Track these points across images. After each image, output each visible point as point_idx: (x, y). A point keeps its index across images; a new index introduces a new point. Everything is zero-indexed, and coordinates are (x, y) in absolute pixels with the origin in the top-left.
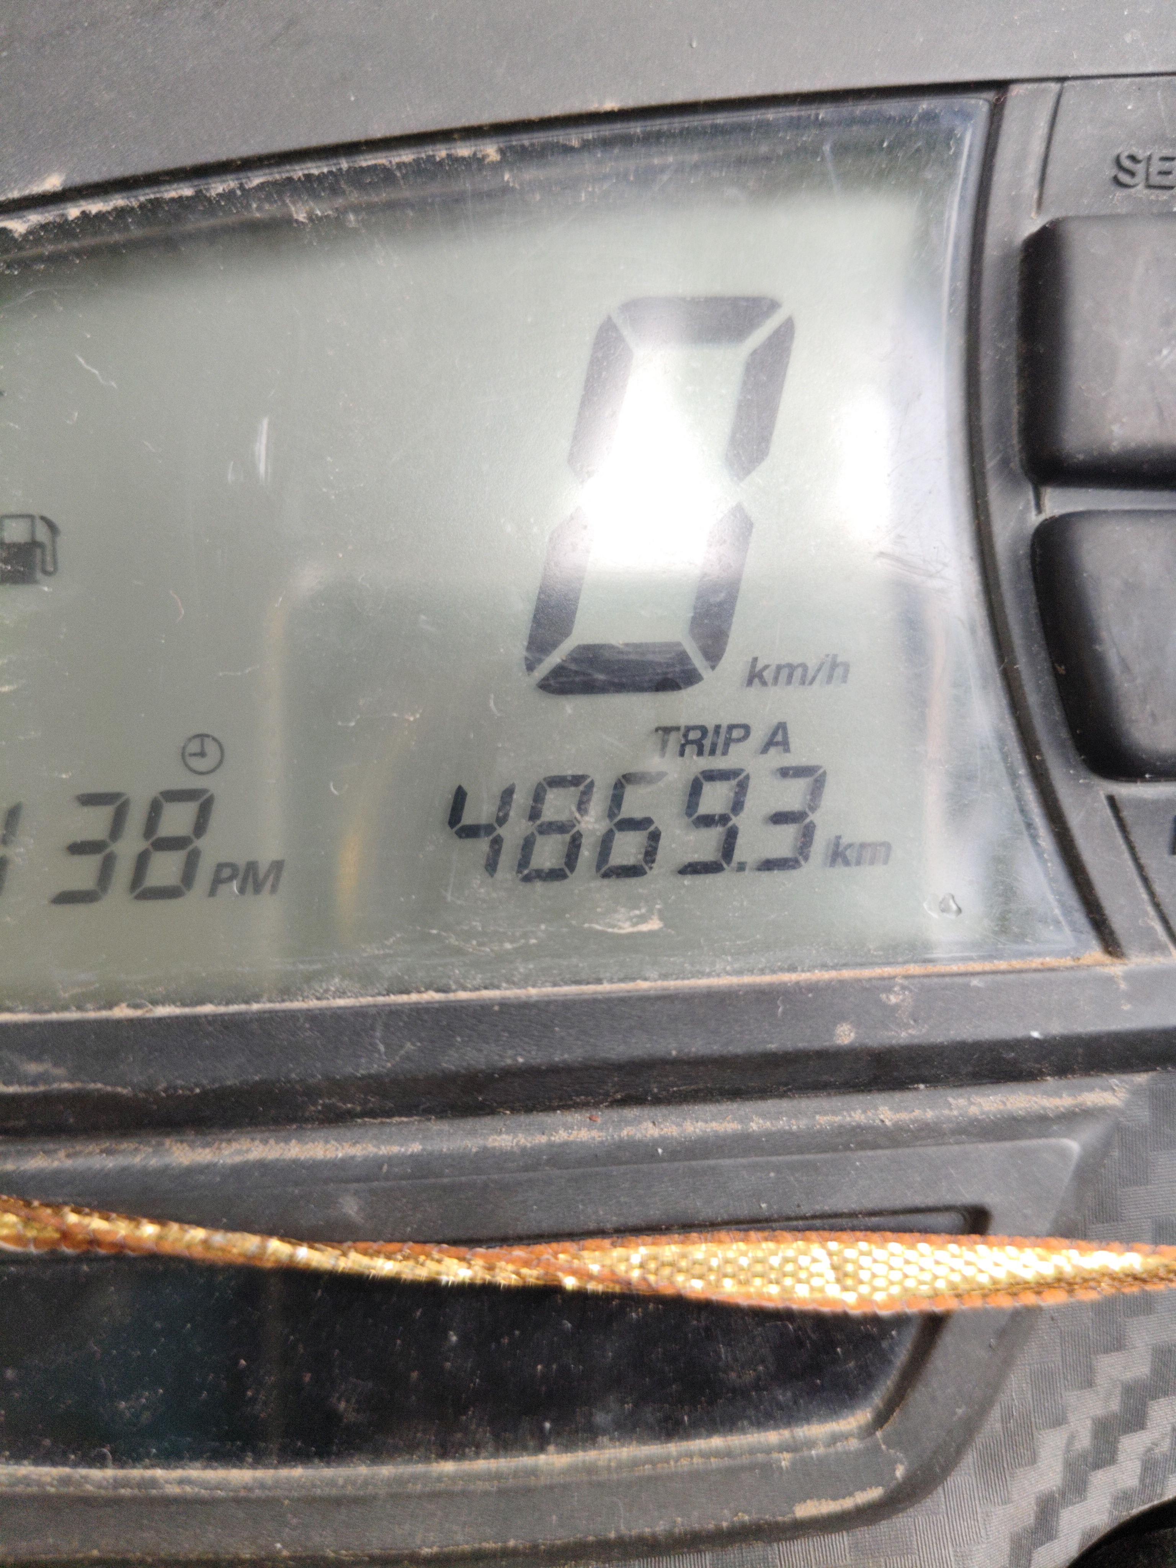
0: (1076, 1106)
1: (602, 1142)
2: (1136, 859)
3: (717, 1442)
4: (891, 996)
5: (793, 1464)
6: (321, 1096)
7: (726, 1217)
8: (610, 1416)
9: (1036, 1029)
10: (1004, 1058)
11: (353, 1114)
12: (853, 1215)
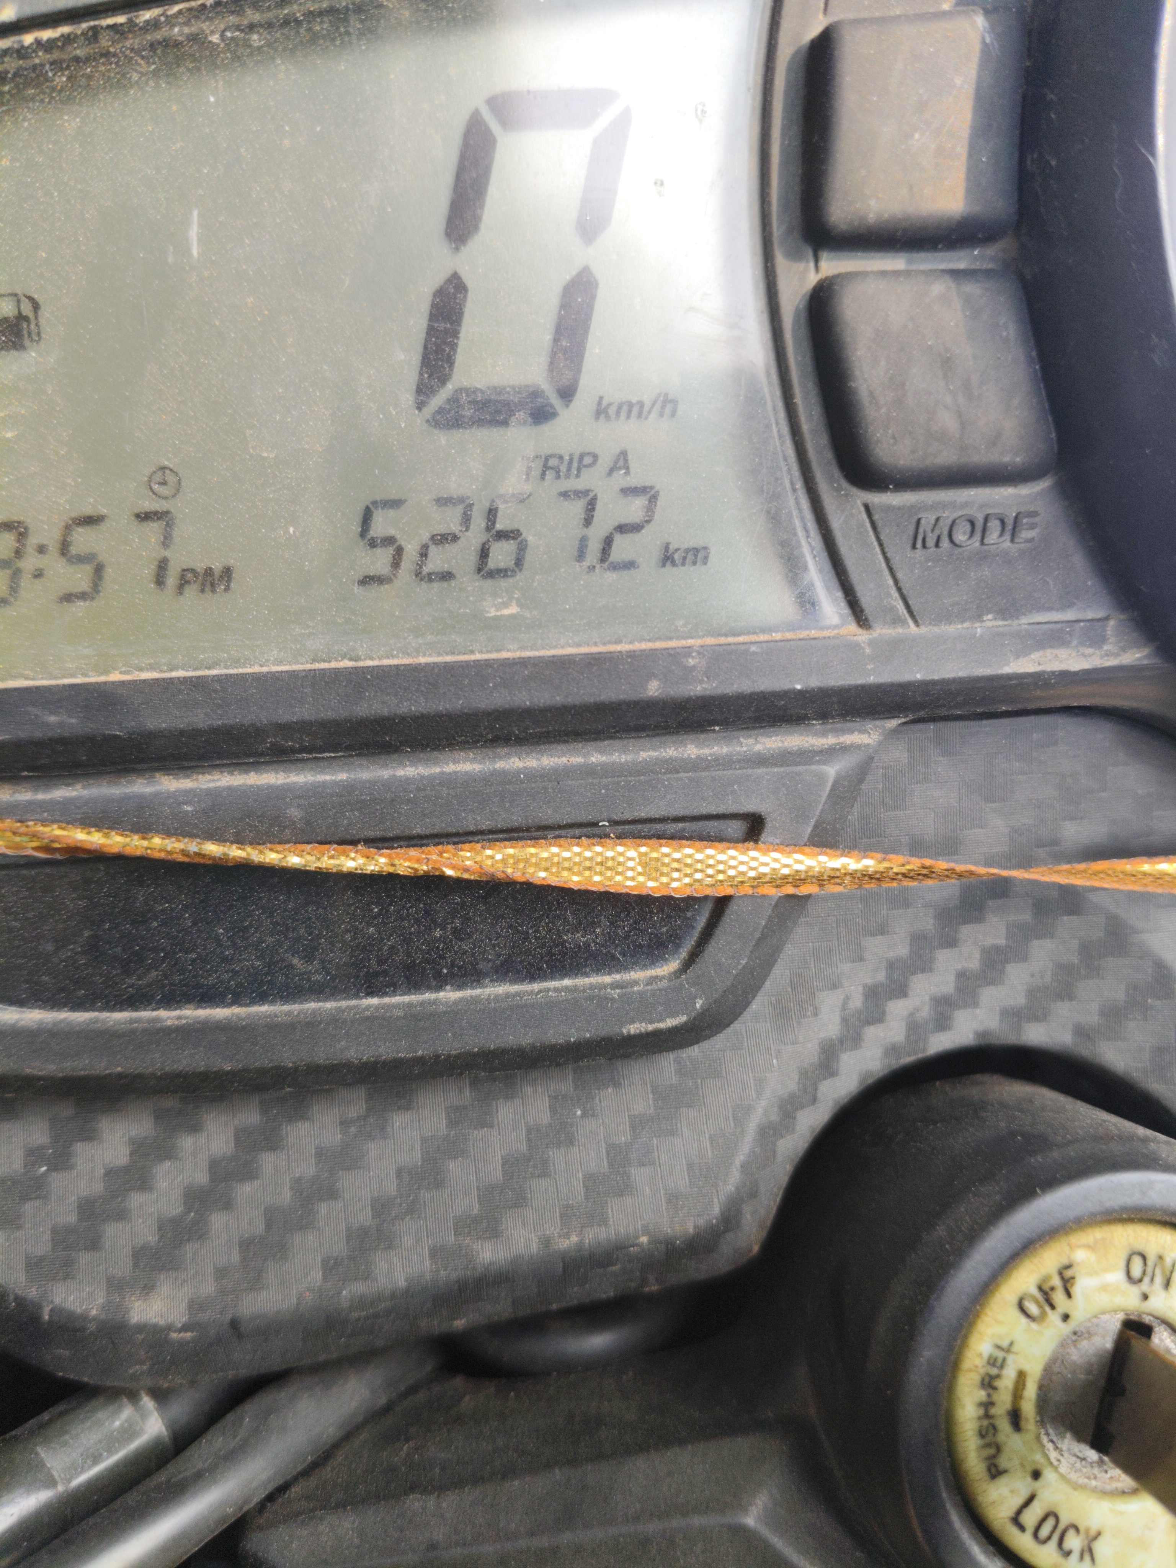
0: (838, 744)
1: (479, 772)
2: (884, 553)
3: (567, 982)
4: (690, 660)
5: (620, 996)
6: (268, 737)
7: (569, 821)
8: (490, 964)
9: (799, 683)
10: (776, 706)
11: (293, 751)
12: (662, 820)
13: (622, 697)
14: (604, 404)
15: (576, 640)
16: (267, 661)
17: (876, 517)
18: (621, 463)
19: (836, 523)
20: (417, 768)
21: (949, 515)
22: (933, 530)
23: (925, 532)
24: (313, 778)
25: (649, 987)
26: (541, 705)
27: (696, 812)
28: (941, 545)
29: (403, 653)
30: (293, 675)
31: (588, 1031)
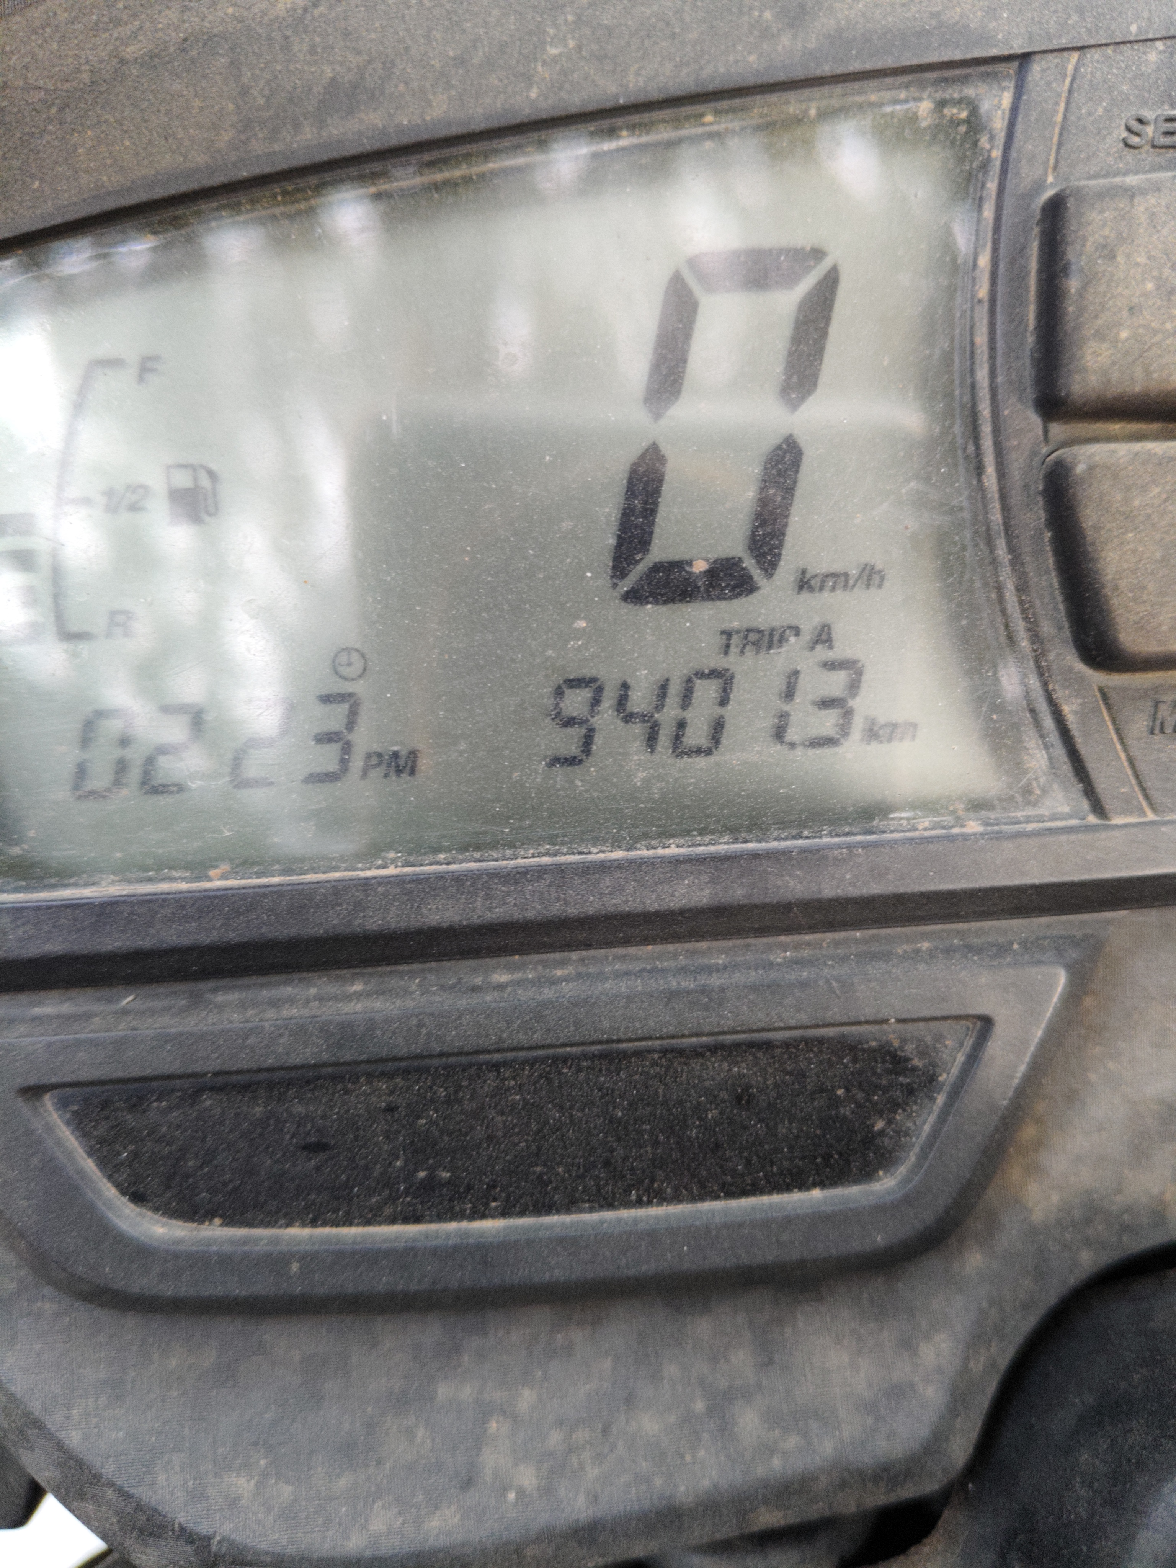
14: (808, 576)
18: (824, 637)
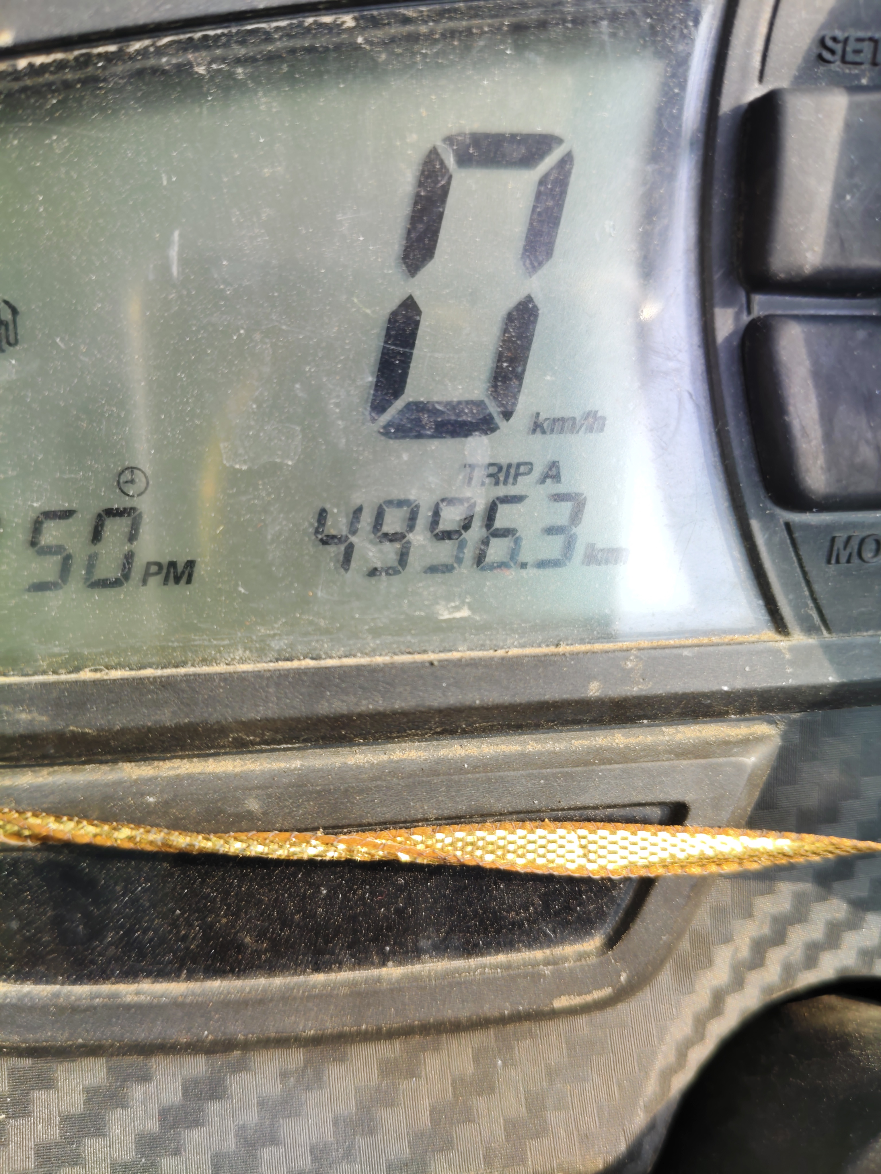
0: (751, 734)
1: (426, 760)
2: (801, 567)
3: (501, 958)
4: (628, 663)
5: (553, 973)
6: (232, 732)
7: (510, 809)
8: (430, 942)
9: (725, 685)
10: (702, 704)
11: (253, 743)
12: (596, 808)
13: (565, 696)
15: (522, 641)
16: (233, 659)
17: (796, 535)
19: (760, 539)
20: (366, 756)
21: (859, 534)
22: (845, 548)
23: (838, 550)
24: (270, 766)
25: (578, 963)
26: (490, 704)
27: (626, 801)
28: (852, 561)
29: (362, 653)
30: (258, 675)
31: (521, 1004)
